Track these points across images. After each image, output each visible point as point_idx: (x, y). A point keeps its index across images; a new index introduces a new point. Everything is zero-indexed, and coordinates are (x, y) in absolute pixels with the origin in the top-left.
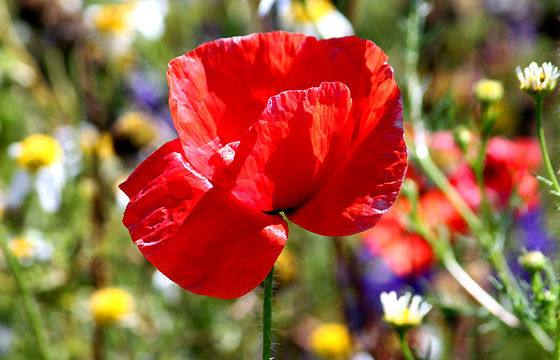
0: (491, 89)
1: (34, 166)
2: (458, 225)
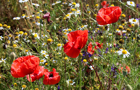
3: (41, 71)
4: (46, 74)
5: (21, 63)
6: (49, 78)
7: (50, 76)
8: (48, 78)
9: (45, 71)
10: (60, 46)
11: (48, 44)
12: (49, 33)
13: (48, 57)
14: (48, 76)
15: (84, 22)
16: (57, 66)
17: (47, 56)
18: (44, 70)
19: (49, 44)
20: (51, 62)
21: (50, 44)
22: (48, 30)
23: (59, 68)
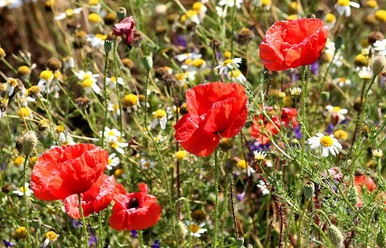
0: (283, 94)
1: (159, 117)
2: (275, 131)
3: (107, 188)
4: (119, 199)
5: (58, 162)
6: (128, 211)
7: (129, 206)
8: (124, 211)
9: (118, 190)
10: (161, 117)
11: (125, 110)
12: (128, 71)
13: (126, 149)
14: (124, 206)
15: (242, 39)
16: (154, 178)
17: (121, 146)
18: (113, 186)
19: (129, 110)
20: (134, 165)
21: (133, 109)
22: (127, 60)
23: (158, 185)
